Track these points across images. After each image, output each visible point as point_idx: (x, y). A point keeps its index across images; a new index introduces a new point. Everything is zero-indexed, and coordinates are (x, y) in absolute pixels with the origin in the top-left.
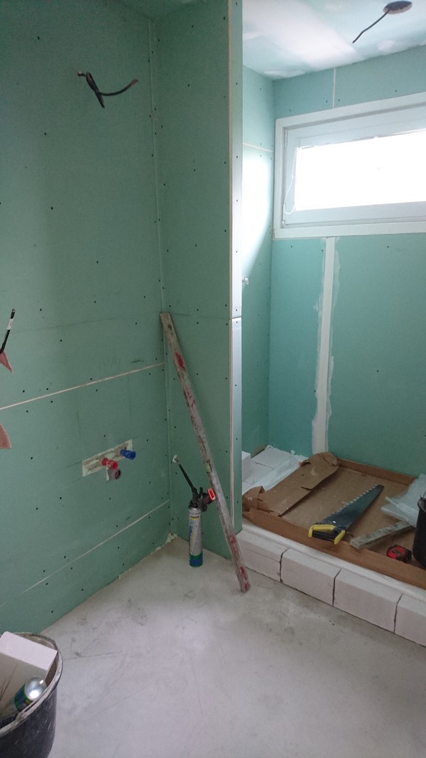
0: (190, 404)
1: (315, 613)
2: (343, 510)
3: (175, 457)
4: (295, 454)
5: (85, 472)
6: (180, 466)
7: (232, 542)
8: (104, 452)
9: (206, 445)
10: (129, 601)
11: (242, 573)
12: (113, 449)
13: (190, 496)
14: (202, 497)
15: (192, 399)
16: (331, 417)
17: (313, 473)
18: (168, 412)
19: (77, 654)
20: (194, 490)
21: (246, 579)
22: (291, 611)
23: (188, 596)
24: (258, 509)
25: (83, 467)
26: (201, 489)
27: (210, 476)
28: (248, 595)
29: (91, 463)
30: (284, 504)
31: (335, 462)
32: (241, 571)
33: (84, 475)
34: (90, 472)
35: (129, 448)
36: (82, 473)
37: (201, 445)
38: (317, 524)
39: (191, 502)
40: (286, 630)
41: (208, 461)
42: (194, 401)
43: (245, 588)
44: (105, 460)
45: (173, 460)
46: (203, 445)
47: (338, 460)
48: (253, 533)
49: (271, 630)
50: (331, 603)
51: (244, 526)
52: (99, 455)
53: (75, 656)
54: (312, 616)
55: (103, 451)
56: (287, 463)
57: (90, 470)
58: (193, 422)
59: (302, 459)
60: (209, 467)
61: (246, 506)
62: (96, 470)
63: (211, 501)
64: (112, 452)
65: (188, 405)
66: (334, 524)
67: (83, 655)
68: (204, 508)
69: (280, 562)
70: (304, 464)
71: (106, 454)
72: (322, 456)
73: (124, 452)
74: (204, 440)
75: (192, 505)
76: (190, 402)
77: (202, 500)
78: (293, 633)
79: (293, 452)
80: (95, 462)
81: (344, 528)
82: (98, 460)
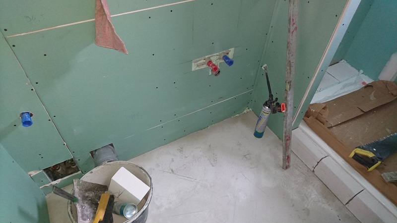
0: (291, 31)
1: (329, 205)
2: (385, 140)
3: (265, 65)
4: (363, 74)
5: (194, 68)
6: (267, 74)
7: (287, 140)
8: (210, 56)
9: (293, 69)
10: (210, 146)
11: (287, 159)
12: (218, 54)
13: (267, 98)
14: (275, 104)
15: (295, 26)
17: (372, 97)
18: (270, 28)
19: (172, 171)
20: (271, 96)
21: (288, 163)
22: (313, 197)
23: (246, 157)
24: (317, 119)
25: (193, 64)
26: (277, 99)
27: (287, 94)
28: (286, 172)
29: (199, 62)
30: (338, 118)
31: (395, 92)
32: (286, 158)
33: (193, 69)
34: (197, 68)
35: (230, 56)
36: (191, 69)
37: (288, 68)
38: (359, 147)
39: (266, 102)
40: (304, 210)
41: (290, 82)
42: (296, 29)
43: (287, 167)
44: (210, 62)
45: (263, 68)
46: (290, 69)
48: (306, 134)
49: (293, 205)
50: (345, 204)
51: (301, 126)
52: (206, 57)
53: (170, 171)
54: (326, 206)
55: (210, 54)
56: (353, 80)
57: (198, 66)
58: (288, 47)
59: (368, 81)
60: (289, 86)
61: (308, 115)
62: (202, 67)
63: (280, 111)
64: (217, 55)
65: (289, 31)
66: (374, 152)
67: (175, 172)
68: (274, 111)
69: (318, 163)
70: (368, 86)
71: (211, 57)
72: (386, 83)
73: (226, 58)
74: (292, 64)
75: (266, 104)
76: (292, 29)
77: (275, 106)
78: (308, 214)
79: (362, 71)
80: (202, 61)
81: (381, 159)
82: (204, 61)
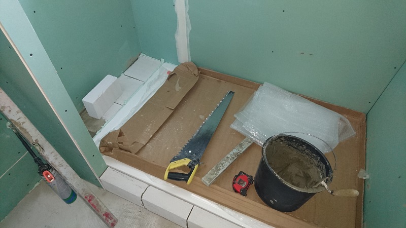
3: (8, 124)
4: (165, 62)
6: (17, 134)
7: (89, 201)
9: (26, 125)
11: (106, 217)
16: (191, 32)
17: (177, 87)
20: (37, 160)
21: (111, 219)
24: (120, 149)
31: (196, 72)
37: (18, 128)
38: (174, 160)
41: (35, 143)
43: (112, 225)
45: (8, 127)
46: (22, 128)
47: (199, 69)
56: (157, 74)
59: (171, 68)
60: (38, 148)
66: (189, 156)
69: (142, 200)
72: (186, 65)
79: (163, 60)
81: (197, 161)
